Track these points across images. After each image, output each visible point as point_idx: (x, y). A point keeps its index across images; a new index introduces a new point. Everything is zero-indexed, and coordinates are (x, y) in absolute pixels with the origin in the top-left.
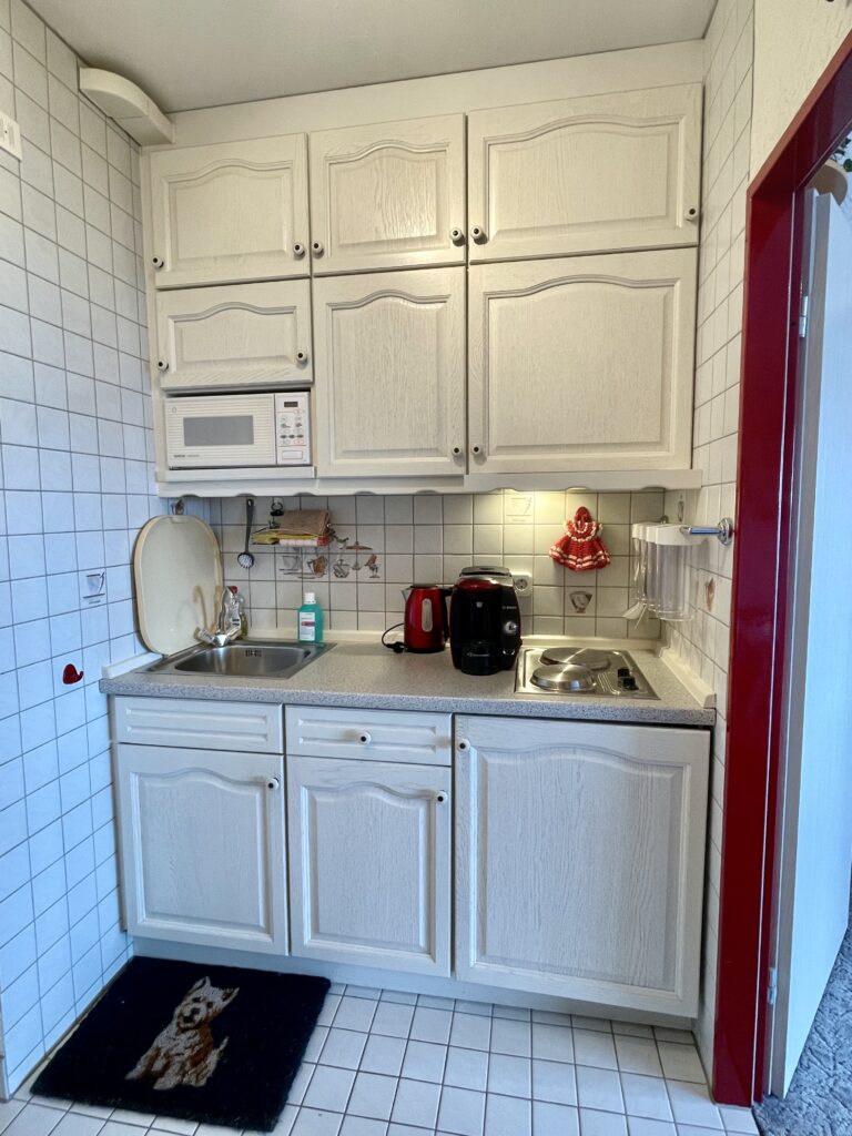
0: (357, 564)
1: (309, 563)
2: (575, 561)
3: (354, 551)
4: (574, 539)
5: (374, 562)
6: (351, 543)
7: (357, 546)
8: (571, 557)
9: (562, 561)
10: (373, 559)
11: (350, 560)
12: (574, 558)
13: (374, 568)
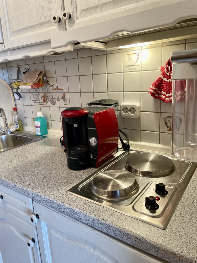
0: (58, 98)
1: (41, 97)
2: (165, 95)
3: (56, 91)
4: (165, 79)
5: (65, 97)
6: (55, 87)
7: (57, 89)
8: (163, 92)
9: (157, 95)
10: (64, 96)
11: (55, 96)
12: (165, 93)
13: (65, 100)
